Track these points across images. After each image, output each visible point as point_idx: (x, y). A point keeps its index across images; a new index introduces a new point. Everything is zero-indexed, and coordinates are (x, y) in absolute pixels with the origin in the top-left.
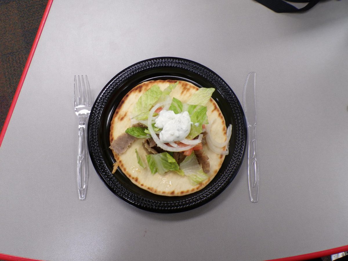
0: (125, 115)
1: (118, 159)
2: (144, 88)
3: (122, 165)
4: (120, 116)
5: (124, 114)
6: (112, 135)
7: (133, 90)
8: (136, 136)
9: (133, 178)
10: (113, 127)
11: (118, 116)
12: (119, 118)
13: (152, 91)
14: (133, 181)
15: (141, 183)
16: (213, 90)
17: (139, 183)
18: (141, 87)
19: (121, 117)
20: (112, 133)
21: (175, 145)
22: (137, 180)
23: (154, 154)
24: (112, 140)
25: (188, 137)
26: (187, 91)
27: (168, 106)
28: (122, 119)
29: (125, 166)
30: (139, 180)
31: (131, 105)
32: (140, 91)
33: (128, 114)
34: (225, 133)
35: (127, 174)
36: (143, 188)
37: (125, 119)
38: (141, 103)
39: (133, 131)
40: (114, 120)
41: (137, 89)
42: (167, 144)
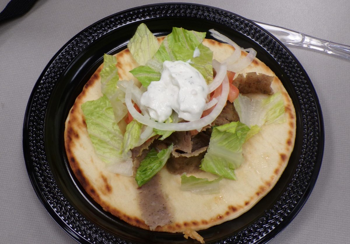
0: (105, 180)
1: (178, 226)
2: (75, 127)
3: (195, 223)
4: (101, 190)
5: (101, 181)
6: (129, 218)
7: (69, 146)
8: (158, 168)
9: (228, 213)
10: (115, 210)
11: (99, 192)
12: (105, 194)
14: (234, 216)
15: (242, 203)
16: (142, 27)
17: (241, 207)
18: (71, 130)
19: (104, 188)
20: (125, 216)
22: (234, 209)
23: (206, 152)
24: (137, 221)
25: (208, 81)
28: (109, 189)
29: (198, 219)
30: (234, 204)
31: (92, 161)
32: (77, 136)
33: (106, 173)
34: (220, 42)
35: (215, 220)
36: (253, 203)
37: (112, 183)
40: (104, 203)
41: (70, 139)
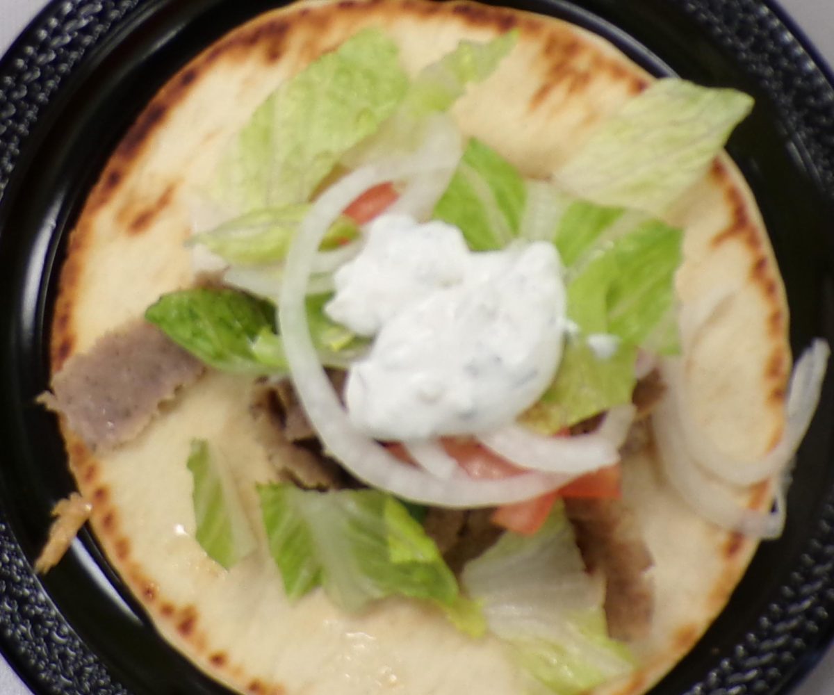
0: (164, 201)
1: (91, 473)
2: (297, 39)
3: (109, 520)
4: (130, 202)
5: (156, 191)
6: (65, 319)
7: (230, 45)
8: (204, 351)
9: (167, 610)
10: (76, 270)
11: (118, 199)
12: (120, 216)
13: (345, 70)
14: (168, 631)
15: (216, 646)
16: (738, 104)
17: (201, 645)
18: (279, 32)
19: (139, 208)
20: (68, 305)
21: (440, 466)
22: (187, 625)
23: (306, 489)
24: (66, 349)
25: (533, 414)
26: (572, 89)
27: (425, 190)
28: (141, 222)
29: (128, 526)
30: (203, 624)
31: (209, 136)
32: (274, 55)
33: (184, 196)
34: (780, 395)
35: (135, 577)
36: (222, 676)
37: (162, 229)
38: (266, 136)
39: (194, 316)
40: (87, 228)
41: (252, 41)
42: (392, 447)
